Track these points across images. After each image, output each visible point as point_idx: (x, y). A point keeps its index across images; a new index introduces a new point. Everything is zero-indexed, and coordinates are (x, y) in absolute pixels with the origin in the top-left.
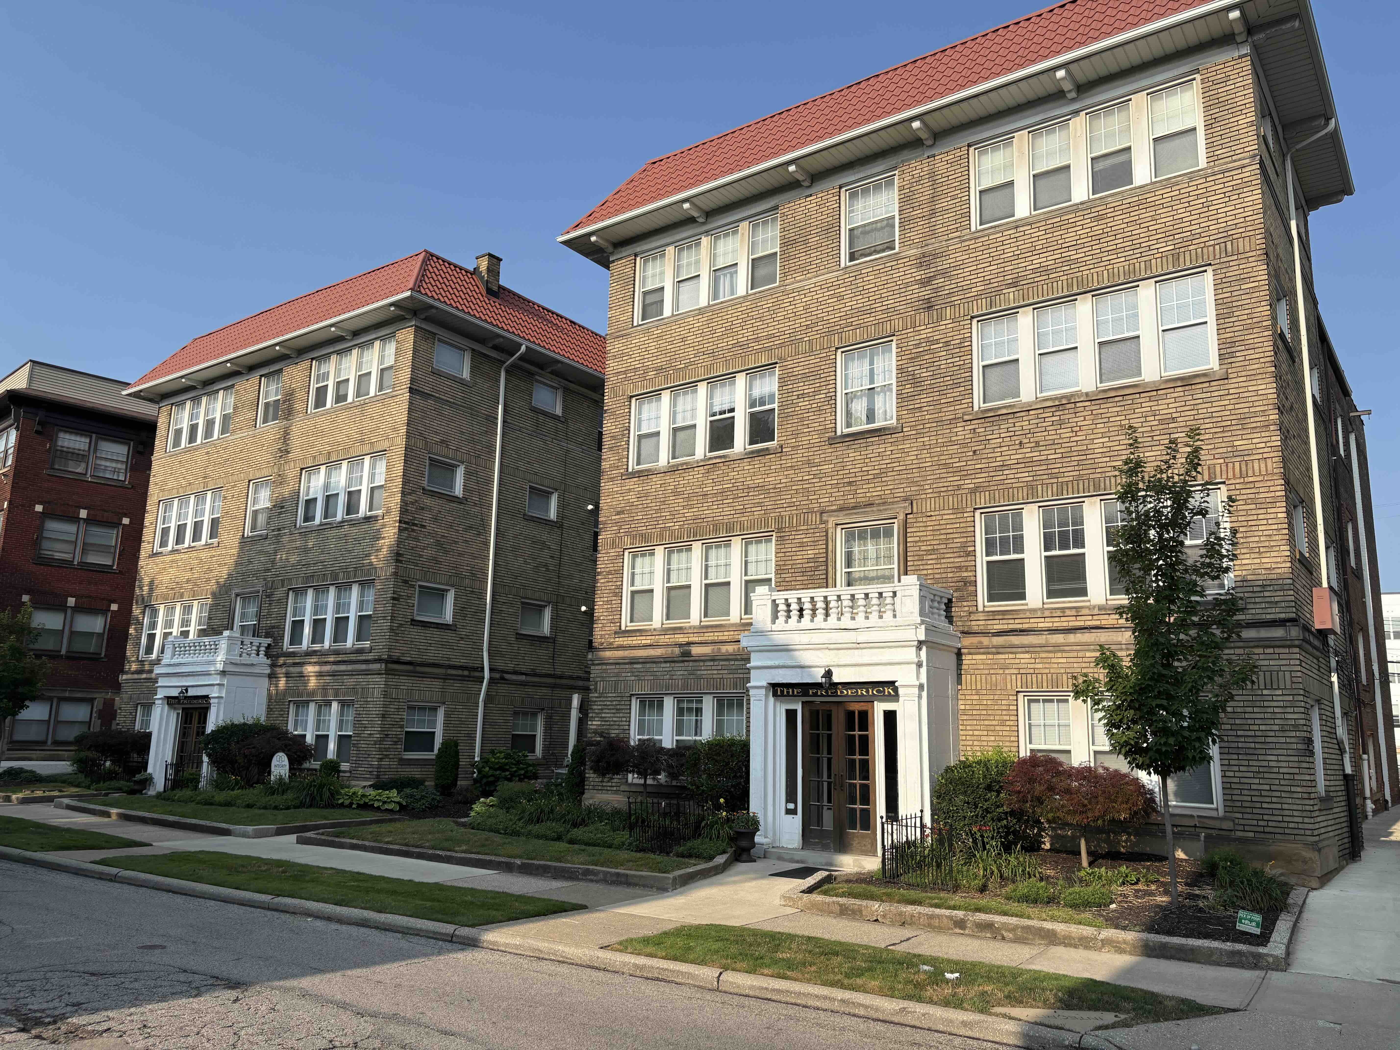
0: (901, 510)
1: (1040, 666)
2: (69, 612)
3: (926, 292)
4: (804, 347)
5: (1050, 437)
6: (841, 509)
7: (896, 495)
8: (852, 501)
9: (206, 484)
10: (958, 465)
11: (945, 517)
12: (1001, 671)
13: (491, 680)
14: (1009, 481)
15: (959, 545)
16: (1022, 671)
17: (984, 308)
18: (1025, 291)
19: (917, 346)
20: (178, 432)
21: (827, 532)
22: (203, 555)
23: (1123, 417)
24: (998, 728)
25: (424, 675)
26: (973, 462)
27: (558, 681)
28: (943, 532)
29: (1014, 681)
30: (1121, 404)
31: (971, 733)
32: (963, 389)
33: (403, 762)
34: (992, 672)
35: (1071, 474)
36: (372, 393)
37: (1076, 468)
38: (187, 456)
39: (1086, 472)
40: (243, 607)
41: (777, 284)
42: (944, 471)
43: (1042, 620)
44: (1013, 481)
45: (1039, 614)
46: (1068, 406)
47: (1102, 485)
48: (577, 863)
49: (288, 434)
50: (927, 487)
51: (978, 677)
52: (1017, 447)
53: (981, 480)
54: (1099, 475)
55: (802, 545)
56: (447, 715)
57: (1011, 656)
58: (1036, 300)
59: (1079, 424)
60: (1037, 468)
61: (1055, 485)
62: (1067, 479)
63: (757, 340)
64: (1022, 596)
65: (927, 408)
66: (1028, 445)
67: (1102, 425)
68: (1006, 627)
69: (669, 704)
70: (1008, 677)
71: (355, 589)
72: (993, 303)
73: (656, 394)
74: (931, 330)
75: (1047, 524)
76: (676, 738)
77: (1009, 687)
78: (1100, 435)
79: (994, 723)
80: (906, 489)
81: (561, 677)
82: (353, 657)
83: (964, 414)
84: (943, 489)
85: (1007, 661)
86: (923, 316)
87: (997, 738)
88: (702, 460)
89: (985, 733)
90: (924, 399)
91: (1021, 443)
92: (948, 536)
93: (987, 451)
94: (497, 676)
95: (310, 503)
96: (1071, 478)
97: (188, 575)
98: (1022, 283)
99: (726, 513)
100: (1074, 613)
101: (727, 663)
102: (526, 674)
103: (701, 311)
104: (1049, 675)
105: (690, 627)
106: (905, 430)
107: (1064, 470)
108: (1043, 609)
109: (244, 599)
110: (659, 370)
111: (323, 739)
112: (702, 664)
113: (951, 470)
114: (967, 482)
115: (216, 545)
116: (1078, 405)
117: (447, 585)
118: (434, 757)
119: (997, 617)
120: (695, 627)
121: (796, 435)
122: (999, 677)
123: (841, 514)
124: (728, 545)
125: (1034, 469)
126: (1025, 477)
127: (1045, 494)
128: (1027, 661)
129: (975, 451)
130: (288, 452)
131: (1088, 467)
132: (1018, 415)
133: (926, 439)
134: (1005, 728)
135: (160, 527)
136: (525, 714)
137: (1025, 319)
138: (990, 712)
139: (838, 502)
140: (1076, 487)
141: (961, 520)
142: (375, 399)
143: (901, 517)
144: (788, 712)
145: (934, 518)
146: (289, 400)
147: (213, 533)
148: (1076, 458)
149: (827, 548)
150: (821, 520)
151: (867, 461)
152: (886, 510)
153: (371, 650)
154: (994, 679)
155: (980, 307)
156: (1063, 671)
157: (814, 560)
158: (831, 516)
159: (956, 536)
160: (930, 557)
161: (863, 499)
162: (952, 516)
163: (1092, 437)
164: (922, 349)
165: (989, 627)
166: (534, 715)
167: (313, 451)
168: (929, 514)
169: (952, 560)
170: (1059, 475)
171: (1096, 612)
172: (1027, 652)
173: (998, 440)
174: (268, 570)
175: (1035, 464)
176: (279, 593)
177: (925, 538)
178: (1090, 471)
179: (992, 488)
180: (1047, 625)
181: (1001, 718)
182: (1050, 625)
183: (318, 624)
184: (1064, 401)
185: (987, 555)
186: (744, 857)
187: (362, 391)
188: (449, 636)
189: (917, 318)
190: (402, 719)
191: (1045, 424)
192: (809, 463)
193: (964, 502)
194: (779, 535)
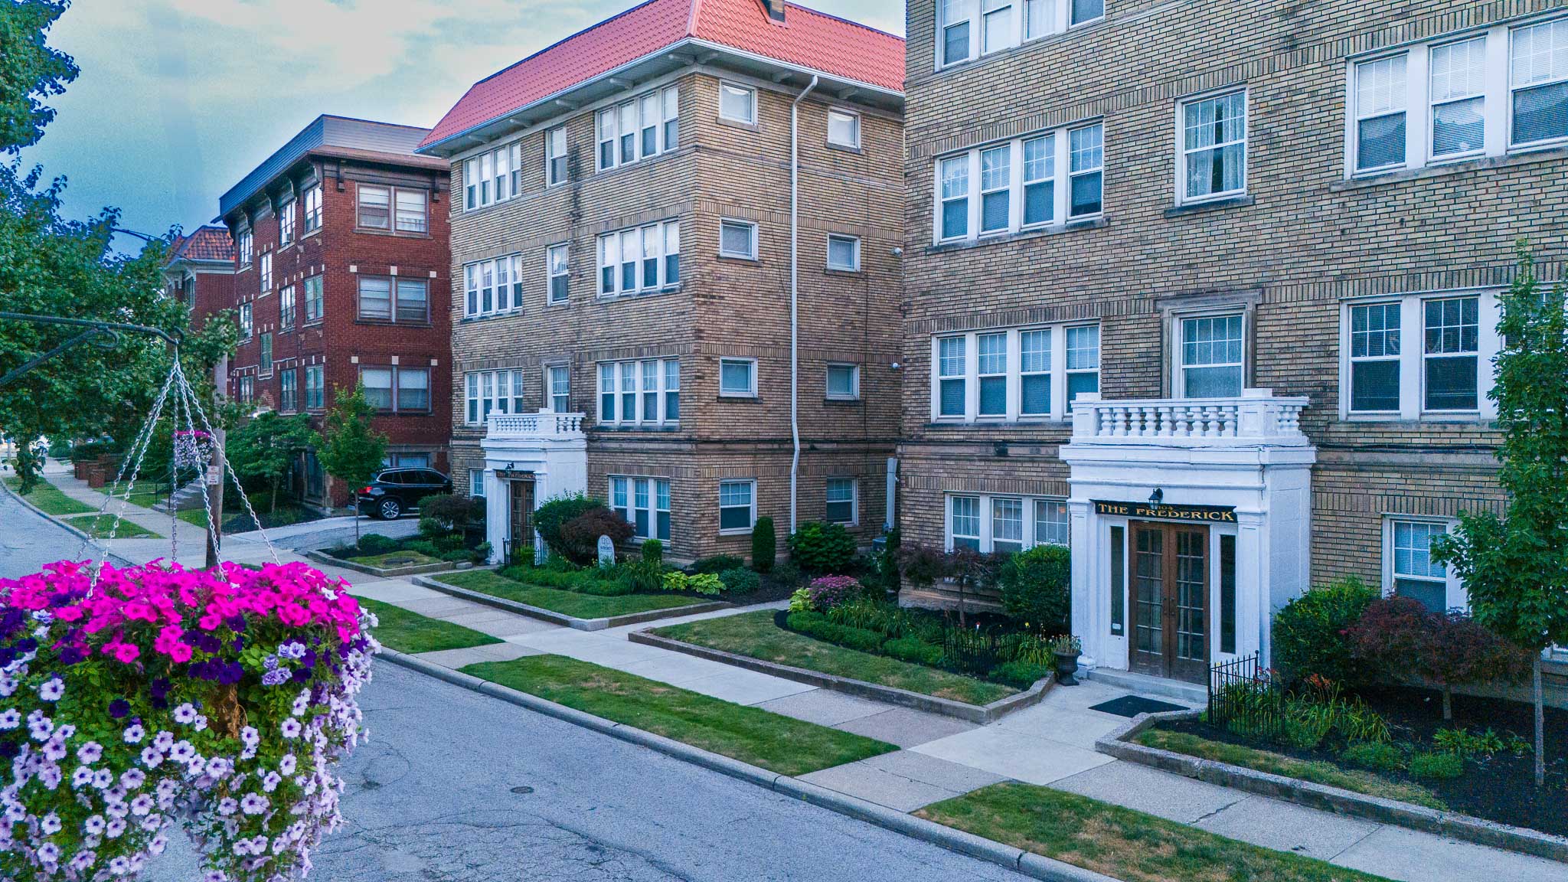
0: (1251, 300)
1: (1413, 488)
2: (395, 370)
3: (1288, 27)
4: (1135, 97)
5: (1441, 215)
6: (1180, 296)
7: (1244, 281)
8: (1193, 287)
9: (504, 249)
10: (1321, 246)
11: (1303, 309)
12: (1364, 491)
13: (803, 451)
14: (1385, 268)
15: (1319, 343)
16: (1389, 492)
17: (1363, 48)
18: (1419, 25)
19: (1275, 97)
20: (471, 190)
21: (1161, 322)
22: (511, 323)
23: (1539, 191)
24: (1356, 554)
25: (733, 453)
26: (1340, 244)
27: (872, 446)
28: (1299, 327)
29: (1379, 503)
30: (1538, 172)
31: (1325, 557)
32: (1332, 151)
33: (720, 539)
34: (1352, 491)
35: (1465, 260)
36: (658, 153)
37: (1472, 254)
38: (482, 218)
39: (1484, 259)
40: (555, 379)
41: (1103, 17)
42: (1305, 253)
43: (1418, 435)
44: (1390, 268)
45: (1414, 428)
46: (1467, 176)
47: (1505, 276)
48: (892, 684)
49: (578, 196)
50: (1282, 272)
51: (1336, 496)
52: (1398, 226)
53: (1349, 266)
54: (1501, 263)
55: (1133, 336)
56: (760, 490)
57: (1376, 475)
58: (1432, 35)
59: (1479, 198)
60: (1421, 253)
61: (1443, 275)
62: (1459, 267)
63: (1079, 89)
64: (1395, 405)
65: (1285, 176)
66: (1411, 224)
67: (1510, 200)
68: (1372, 441)
69: (985, 505)
70: (1372, 498)
71: (660, 364)
72: (1376, 41)
73: (964, 153)
74: (1294, 76)
75: (1431, 319)
76: (994, 539)
77: (1372, 509)
78: (1507, 213)
79: (1353, 548)
80: (1257, 275)
81: (875, 442)
82: (664, 435)
83: (1332, 183)
84: (1302, 276)
85: (1372, 480)
86: (1284, 59)
87: (1356, 565)
88: (1016, 235)
89: (1342, 558)
90: (1281, 166)
91: (1402, 221)
92: (1307, 332)
93: (1359, 230)
94: (808, 446)
95: (607, 271)
96: (1465, 266)
97: (498, 344)
98: (1414, 13)
99: (1043, 297)
100: (1457, 428)
101: (1047, 465)
102: (837, 442)
103: (1011, 53)
104: (1423, 499)
105: (1006, 425)
106: (1257, 202)
107: (1456, 255)
108: (1419, 423)
109: (554, 370)
110: (965, 125)
111: (642, 515)
112: (1019, 464)
113: (1313, 252)
114: (1331, 267)
115: (521, 313)
116: (1479, 174)
117: (750, 356)
118: (750, 532)
119: (1361, 430)
120: (1011, 425)
121: (1125, 206)
122: (1361, 497)
123: (1179, 302)
124: (1047, 332)
125: (1418, 253)
126: (1406, 263)
127: (1429, 284)
128: (1395, 481)
129: (1343, 231)
130: (580, 217)
131: (1487, 252)
132: (1401, 186)
133: (1282, 214)
134: (1366, 555)
135: (467, 291)
136: (839, 482)
137: (1418, 58)
138: (1348, 536)
139: (1175, 288)
140: (1470, 277)
141: (1323, 314)
142: (662, 159)
143: (1250, 308)
144: (1113, 528)
145: (1290, 310)
146: (576, 158)
147: (518, 301)
148: (1472, 241)
149: (1161, 342)
150: (1155, 307)
151: (1210, 239)
152: (1232, 299)
153: (681, 430)
154: (1355, 500)
155: (1358, 46)
156: (1440, 495)
157: (1147, 354)
158: (1167, 304)
159: (1317, 332)
160: (1283, 356)
161: (1206, 285)
162: (1311, 309)
163: (1496, 214)
164: (1281, 101)
165: (1352, 440)
166: (848, 482)
167: (605, 216)
168: (1283, 305)
169: (1310, 360)
170: (1449, 262)
171: (1486, 429)
172: (1398, 472)
173: (1374, 217)
174: (573, 342)
175: (1419, 247)
176: (587, 366)
177: (1279, 334)
178: (1490, 258)
179: (1363, 276)
180: (1422, 441)
181: (1361, 543)
182: (1428, 441)
183: (628, 399)
184: (1461, 169)
185: (1353, 356)
186: (1065, 681)
187: (648, 149)
188: (755, 409)
189: (1277, 60)
190: (716, 498)
191: (1434, 198)
192: (1142, 240)
193: (1327, 291)
194: (1106, 324)
